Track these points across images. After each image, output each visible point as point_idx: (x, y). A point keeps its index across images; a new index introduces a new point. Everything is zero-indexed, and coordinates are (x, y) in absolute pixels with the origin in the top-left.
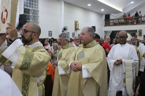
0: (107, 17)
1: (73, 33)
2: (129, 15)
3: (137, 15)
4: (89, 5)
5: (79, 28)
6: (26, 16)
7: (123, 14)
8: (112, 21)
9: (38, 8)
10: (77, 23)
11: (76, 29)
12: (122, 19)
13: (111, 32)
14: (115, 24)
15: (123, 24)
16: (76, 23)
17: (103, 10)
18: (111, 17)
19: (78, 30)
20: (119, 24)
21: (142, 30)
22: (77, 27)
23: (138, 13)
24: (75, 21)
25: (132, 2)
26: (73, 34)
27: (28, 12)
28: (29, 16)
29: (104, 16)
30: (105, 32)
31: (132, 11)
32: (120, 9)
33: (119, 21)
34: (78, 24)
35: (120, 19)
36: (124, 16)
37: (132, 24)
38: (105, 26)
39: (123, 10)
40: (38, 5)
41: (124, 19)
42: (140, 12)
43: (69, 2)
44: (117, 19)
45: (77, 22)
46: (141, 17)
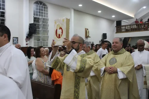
0: (119, 23)
4: (100, 12)
5: (89, 36)
6: (35, 25)
7: (135, 20)
8: (123, 27)
9: (47, 17)
11: (87, 37)
12: (134, 25)
13: (123, 39)
14: (127, 31)
15: (135, 30)
16: (86, 31)
17: (113, 16)
18: (123, 24)
19: (89, 38)
20: (132, 30)
22: (88, 35)
24: (85, 29)
25: (145, 7)
27: (38, 21)
28: (39, 25)
29: (115, 23)
31: (144, 16)
32: (132, 15)
33: (131, 27)
34: (89, 32)
35: (132, 25)
36: (137, 22)
38: (116, 33)
39: (135, 16)
40: (47, 14)
41: (137, 25)
43: (79, 10)
44: (129, 25)
45: (88, 29)
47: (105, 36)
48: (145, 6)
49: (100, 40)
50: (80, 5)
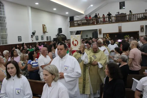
0: (72, 19)
2: (90, 17)
3: (96, 16)
4: (55, 9)
5: (47, 31)
7: (84, 16)
8: (76, 22)
9: (4, 14)
11: (44, 32)
12: (84, 20)
13: (76, 32)
14: (79, 25)
15: (85, 25)
17: (67, 13)
18: (75, 19)
19: (46, 33)
20: (82, 25)
21: (101, 29)
22: (45, 30)
23: (97, 14)
25: (92, 5)
26: (42, 36)
29: (69, 17)
30: (71, 32)
31: (92, 13)
32: (82, 12)
33: (82, 22)
35: (83, 20)
36: (86, 17)
37: (93, 24)
38: (70, 27)
39: (85, 12)
40: (4, 12)
41: (86, 20)
42: (98, 14)
44: (80, 20)
45: (45, 25)
46: (100, 18)
47: (60, 30)
49: (57, 34)
50: (37, 4)
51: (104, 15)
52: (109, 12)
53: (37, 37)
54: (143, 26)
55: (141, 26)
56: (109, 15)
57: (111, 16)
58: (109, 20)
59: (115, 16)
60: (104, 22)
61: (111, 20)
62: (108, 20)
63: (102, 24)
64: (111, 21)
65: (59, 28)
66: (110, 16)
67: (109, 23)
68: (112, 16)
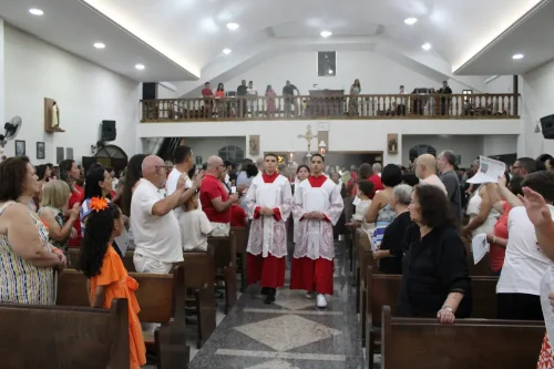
0: (149, 90)
1: (38, 143)
2: (220, 89)
4: (99, 45)
7: (201, 83)
8: (166, 105)
10: (54, 107)
11: (51, 129)
12: (200, 100)
13: (161, 141)
15: (196, 116)
16: (50, 108)
17: (140, 67)
18: (162, 93)
19: (56, 134)
20: (191, 117)
21: (258, 136)
22: (55, 122)
24: (45, 99)
26: (40, 145)
29: (140, 86)
30: (144, 139)
31: (227, 76)
32: (195, 70)
33: (189, 106)
34: (58, 112)
35: (194, 100)
38: (143, 121)
39: (202, 71)
41: (206, 102)
42: (251, 82)
44: (179, 100)
46: (255, 97)
47: (108, 129)
48: (229, 48)
49: (95, 144)
51: (269, 87)
52: (288, 82)
53: (20, 145)
54: (397, 135)
55: (389, 135)
56: (289, 89)
57: (295, 93)
58: (287, 108)
59: (308, 94)
60: (270, 113)
61: (293, 108)
62: (282, 109)
63: (263, 119)
64: (293, 113)
65: (104, 122)
66: (292, 93)
67: (288, 118)
68: (299, 96)
